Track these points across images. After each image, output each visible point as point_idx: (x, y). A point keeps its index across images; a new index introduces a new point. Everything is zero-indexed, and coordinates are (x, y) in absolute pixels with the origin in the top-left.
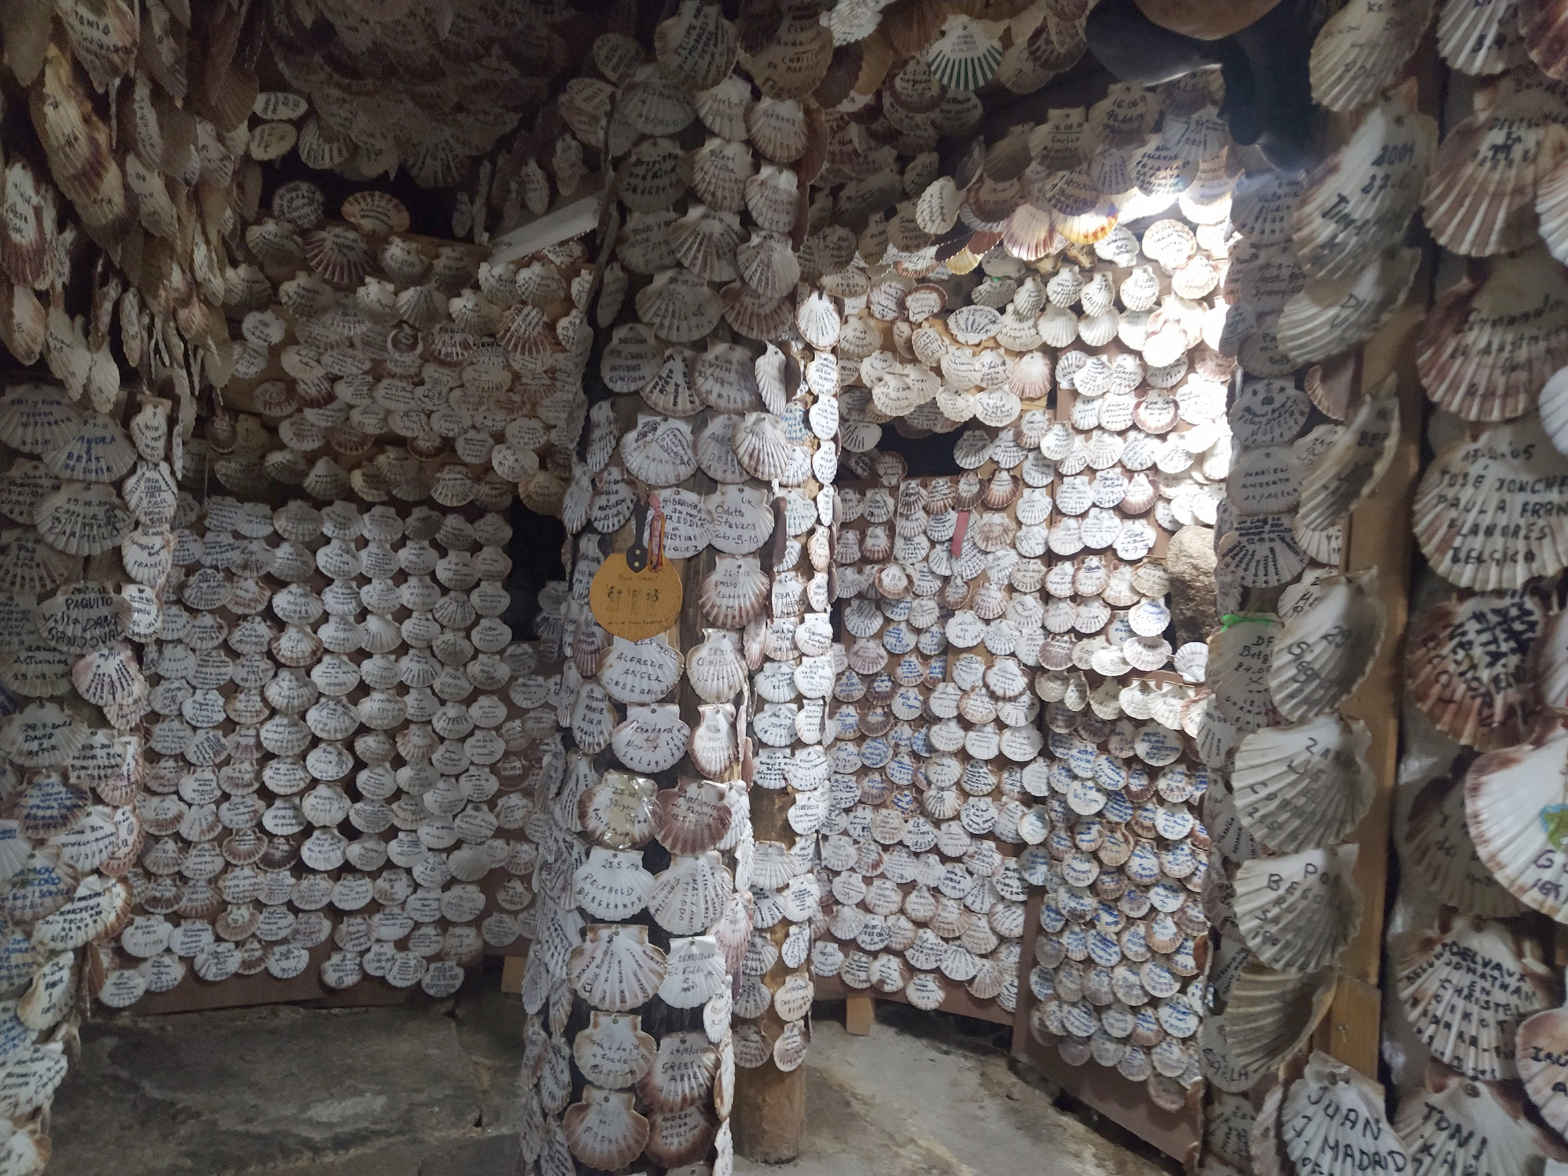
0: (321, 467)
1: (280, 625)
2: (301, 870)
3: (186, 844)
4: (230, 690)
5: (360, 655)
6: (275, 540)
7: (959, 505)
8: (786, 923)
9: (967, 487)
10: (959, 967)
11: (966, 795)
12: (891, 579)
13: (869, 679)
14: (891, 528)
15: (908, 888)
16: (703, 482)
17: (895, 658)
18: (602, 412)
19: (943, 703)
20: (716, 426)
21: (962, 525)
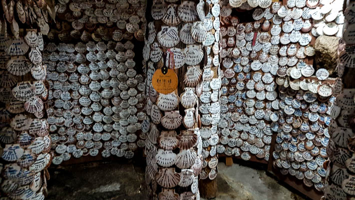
0: (84, 34)
1: (80, 75)
2: (93, 132)
3: (67, 128)
4: (71, 91)
5: (100, 81)
6: (76, 53)
7: (254, 30)
8: (210, 146)
9: (256, 25)
10: (254, 151)
11: (256, 109)
12: (236, 52)
13: (230, 80)
14: (235, 37)
15: (241, 132)
16: (182, 45)
17: (237, 74)
18: (151, 25)
19: (250, 85)
20: (185, 27)
21: (255, 36)
